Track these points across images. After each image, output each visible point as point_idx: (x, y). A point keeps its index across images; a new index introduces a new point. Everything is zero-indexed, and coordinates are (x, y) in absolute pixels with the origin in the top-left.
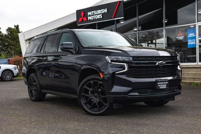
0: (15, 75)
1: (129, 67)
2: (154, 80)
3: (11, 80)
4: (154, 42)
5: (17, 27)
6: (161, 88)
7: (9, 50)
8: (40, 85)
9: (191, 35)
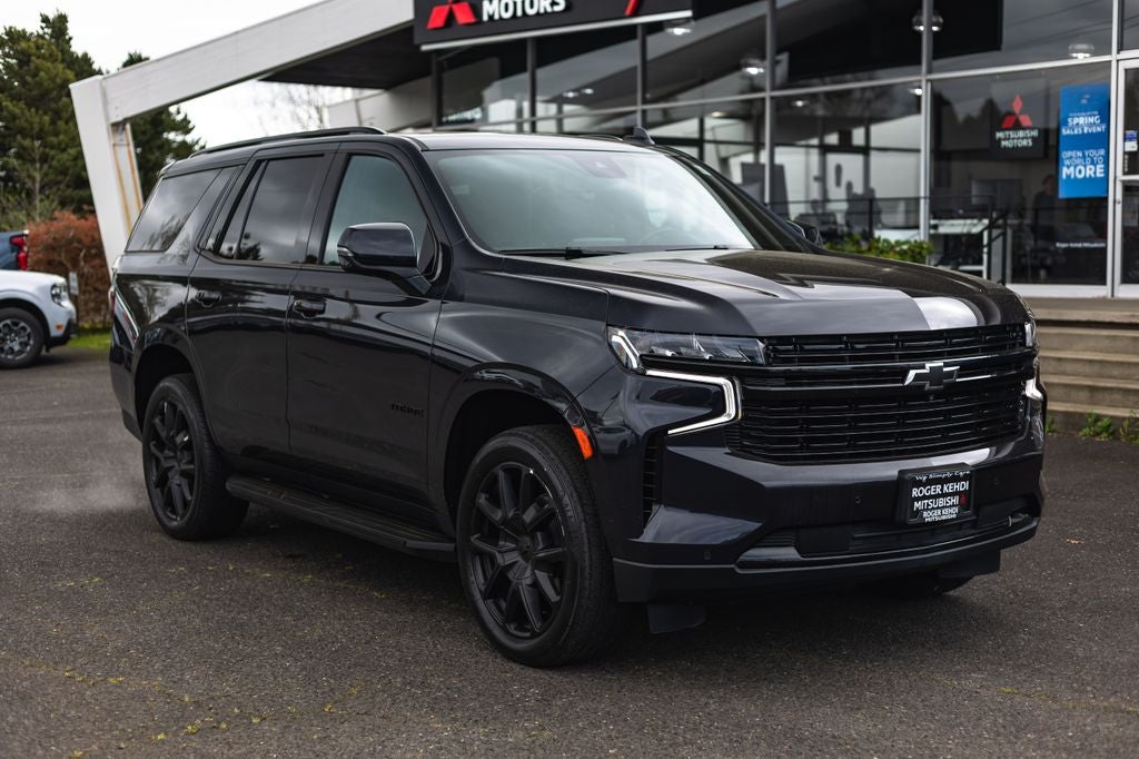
0: (55, 332)
1: (748, 401)
2: (887, 470)
3: (36, 362)
4: (858, 136)
5: (58, 26)
6: (928, 517)
7: (14, 162)
8: (217, 450)
9: (1082, 123)
